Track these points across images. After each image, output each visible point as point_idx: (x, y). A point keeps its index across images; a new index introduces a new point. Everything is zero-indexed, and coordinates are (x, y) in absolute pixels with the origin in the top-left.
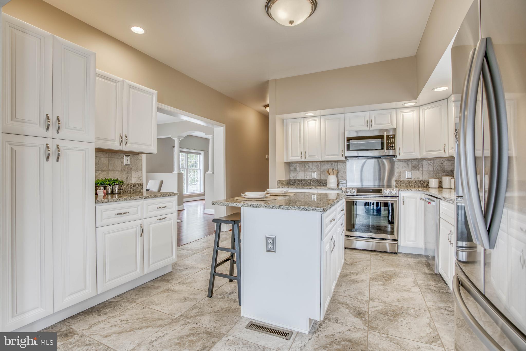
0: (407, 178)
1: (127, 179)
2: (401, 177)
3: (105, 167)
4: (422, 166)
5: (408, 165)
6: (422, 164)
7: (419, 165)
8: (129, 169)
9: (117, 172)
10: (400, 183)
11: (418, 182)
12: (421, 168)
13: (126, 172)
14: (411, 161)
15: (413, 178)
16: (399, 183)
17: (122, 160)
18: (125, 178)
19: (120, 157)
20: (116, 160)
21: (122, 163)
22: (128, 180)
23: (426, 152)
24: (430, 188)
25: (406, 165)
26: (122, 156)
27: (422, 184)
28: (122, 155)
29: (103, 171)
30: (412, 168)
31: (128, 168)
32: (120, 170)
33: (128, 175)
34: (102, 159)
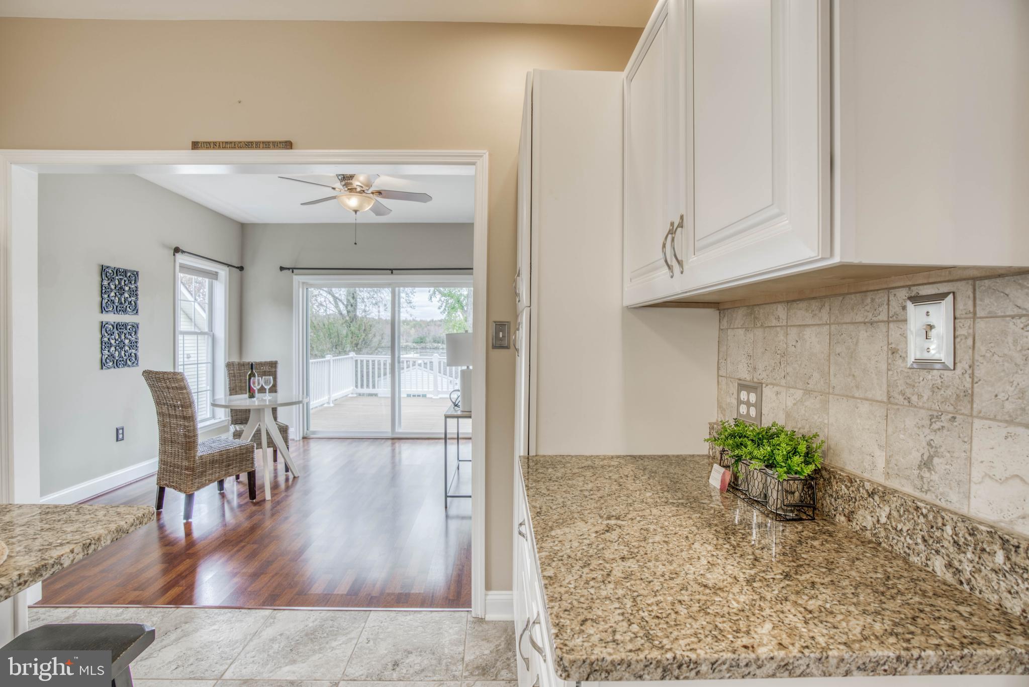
1: (927, 464)
3: (816, 375)
8: (945, 400)
9: (864, 408)
13: (923, 413)
17: (895, 331)
18: (915, 457)
19: (880, 318)
20: (863, 334)
21: (894, 352)
22: (935, 477)
26: (895, 307)
28: (893, 303)
29: (808, 392)
31: (935, 389)
32: (881, 395)
33: (938, 439)
34: (808, 332)
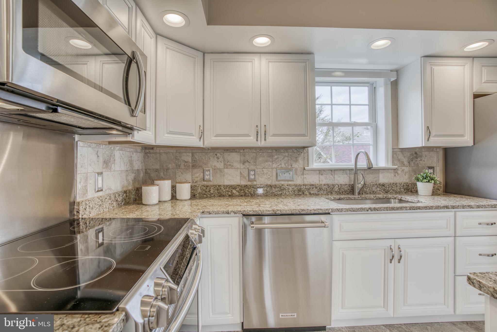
0: (96, 190)
2: (87, 190)
4: (115, 160)
5: (98, 156)
6: (114, 155)
7: (112, 158)
10: (89, 206)
11: (113, 197)
12: (113, 165)
14: (102, 147)
15: (104, 190)
16: (87, 206)
23: (168, 133)
24: (143, 205)
25: (94, 158)
27: (117, 201)
30: (103, 165)
